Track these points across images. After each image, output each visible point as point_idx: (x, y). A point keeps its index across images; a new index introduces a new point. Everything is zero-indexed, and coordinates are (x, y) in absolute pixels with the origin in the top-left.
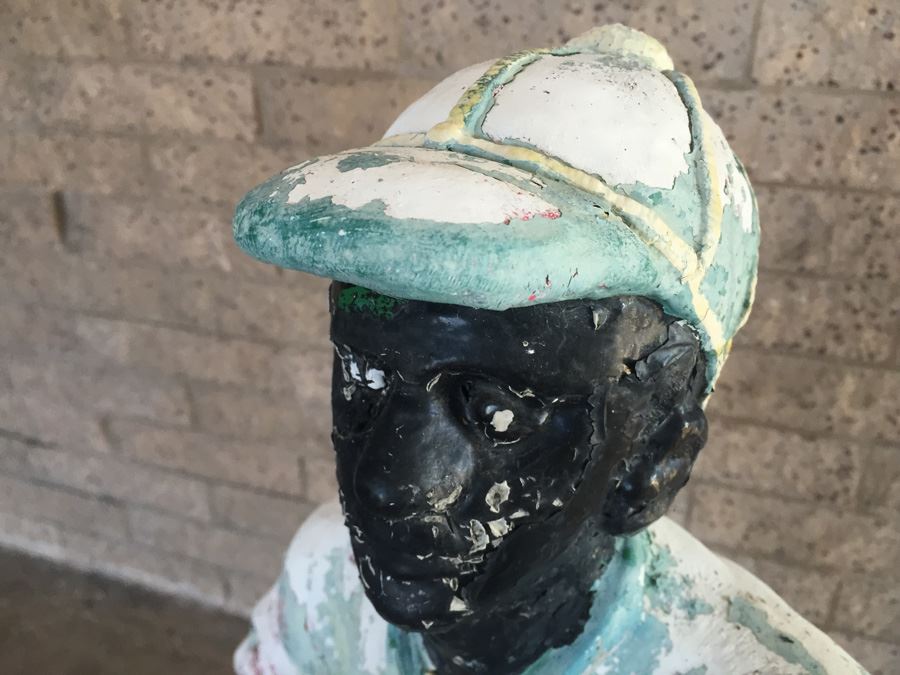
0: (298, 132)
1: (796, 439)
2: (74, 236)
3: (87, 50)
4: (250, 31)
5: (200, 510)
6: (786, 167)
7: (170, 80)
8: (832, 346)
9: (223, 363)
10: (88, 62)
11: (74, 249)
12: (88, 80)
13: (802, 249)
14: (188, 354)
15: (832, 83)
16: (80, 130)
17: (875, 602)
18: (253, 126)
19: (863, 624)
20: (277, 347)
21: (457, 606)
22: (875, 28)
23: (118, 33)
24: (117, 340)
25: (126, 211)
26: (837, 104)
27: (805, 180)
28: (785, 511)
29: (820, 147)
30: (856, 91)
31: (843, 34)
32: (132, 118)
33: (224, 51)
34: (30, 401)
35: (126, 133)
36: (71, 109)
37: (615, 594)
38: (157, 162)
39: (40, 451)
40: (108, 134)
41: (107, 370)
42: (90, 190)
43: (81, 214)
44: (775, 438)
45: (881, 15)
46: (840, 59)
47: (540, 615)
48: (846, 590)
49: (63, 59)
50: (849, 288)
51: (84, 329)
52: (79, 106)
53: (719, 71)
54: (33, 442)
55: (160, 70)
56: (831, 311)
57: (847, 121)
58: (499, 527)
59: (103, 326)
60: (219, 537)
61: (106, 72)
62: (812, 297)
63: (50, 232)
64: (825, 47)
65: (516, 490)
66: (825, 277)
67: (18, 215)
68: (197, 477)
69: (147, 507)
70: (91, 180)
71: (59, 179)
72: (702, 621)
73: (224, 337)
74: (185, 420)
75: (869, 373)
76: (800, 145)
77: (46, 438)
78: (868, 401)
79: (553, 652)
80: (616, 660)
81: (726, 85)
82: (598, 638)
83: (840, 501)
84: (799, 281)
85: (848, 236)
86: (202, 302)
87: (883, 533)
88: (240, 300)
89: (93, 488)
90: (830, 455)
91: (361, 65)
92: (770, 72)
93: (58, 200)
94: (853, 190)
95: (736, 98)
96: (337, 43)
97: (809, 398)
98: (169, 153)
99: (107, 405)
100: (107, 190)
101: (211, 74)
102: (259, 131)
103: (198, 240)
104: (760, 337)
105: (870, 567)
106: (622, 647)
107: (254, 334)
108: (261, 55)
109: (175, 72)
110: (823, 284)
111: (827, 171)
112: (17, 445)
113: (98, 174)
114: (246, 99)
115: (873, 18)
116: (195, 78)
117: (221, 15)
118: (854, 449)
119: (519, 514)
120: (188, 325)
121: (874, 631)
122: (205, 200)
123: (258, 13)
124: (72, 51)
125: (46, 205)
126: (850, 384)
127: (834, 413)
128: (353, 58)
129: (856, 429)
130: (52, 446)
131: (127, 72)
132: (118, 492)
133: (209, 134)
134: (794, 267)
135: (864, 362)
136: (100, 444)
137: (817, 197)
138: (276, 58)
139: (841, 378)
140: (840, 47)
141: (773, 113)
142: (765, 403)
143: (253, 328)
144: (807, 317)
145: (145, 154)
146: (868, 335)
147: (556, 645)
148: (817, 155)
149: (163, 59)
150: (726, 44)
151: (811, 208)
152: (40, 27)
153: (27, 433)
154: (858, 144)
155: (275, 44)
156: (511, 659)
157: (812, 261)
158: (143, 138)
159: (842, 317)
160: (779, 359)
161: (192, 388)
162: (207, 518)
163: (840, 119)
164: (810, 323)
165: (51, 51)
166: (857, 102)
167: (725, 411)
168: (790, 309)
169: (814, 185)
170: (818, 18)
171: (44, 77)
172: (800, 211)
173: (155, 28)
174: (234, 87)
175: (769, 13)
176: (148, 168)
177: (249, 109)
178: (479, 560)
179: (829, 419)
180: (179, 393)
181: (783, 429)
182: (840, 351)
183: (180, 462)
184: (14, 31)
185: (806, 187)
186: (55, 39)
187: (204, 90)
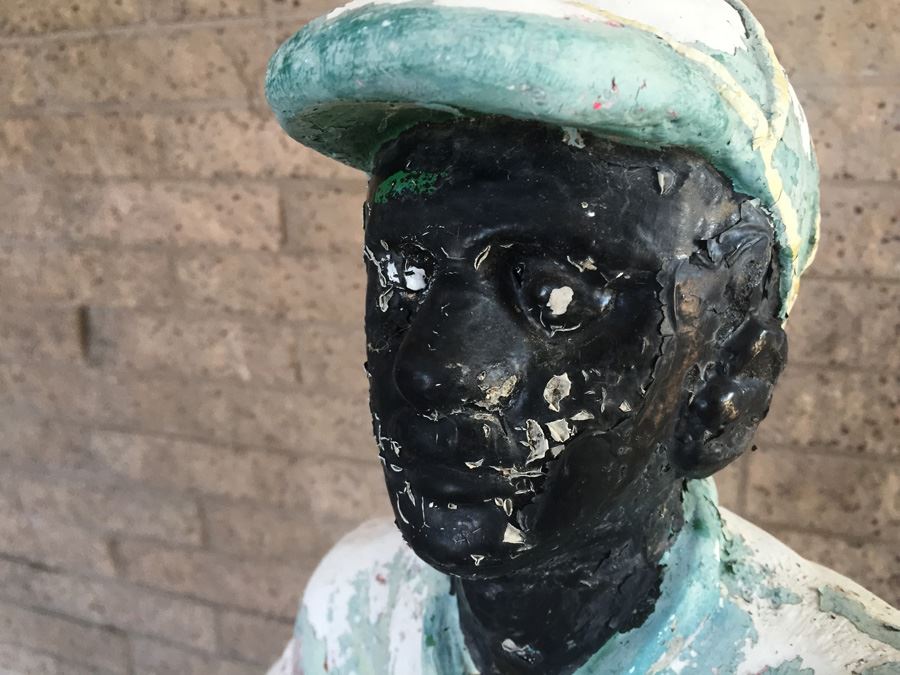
0: (320, 240)
1: (842, 546)
2: (95, 350)
3: (122, 170)
4: (279, 149)
5: (206, 641)
7: (199, 196)
8: (871, 443)
9: (236, 477)
10: (120, 180)
11: (96, 362)
12: (119, 198)
13: (831, 342)
14: (202, 467)
15: (847, 176)
16: (109, 246)
18: (278, 236)
20: (294, 457)
21: (512, 536)
22: (886, 123)
23: (152, 153)
24: (131, 455)
25: (148, 322)
26: (854, 195)
27: (829, 272)
29: (840, 238)
30: (872, 182)
31: (854, 129)
32: (160, 232)
33: (252, 166)
34: (39, 523)
35: (153, 247)
36: (101, 225)
37: (688, 567)
38: (182, 274)
39: (44, 575)
40: (137, 248)
41: (120, 487)
42: (115, 303)
43: (103, 327)
44: (819, 544)
45: (889, 109)
46: (853, 153)
47: (603, 585)
49: (98, 179)
50: (883, 381)
51: (98, 443)
52: (111, 223)
54: (38, 567)
55: (190, 186)
56: (866, 406)
57: (866, 211)
58: (560, 430)
59: (118, 440)
60: (226, 670)
61: (139, 190)
62: (846, 391)
63: (72, 346)
64: (837, 141)
65: (578, 385)
66: (858, 369)
67: (42, 329)
68: (204, 602)
69: (150, 636)
70: (116, 293)
71: (86, 293)
72: (789, 611)
73: (240, 449)
74: (195, 539)
77: (51, 562)
79: (620, 637)
80: (693, 654)
82: (672, 617)
84: (831, 375)
85: (877, 327)
86: (220, 412)
88: (258, 410)
89: (96, 617)
90: (879, 562)
93: (83, 314)
94: (879, 280)
97: (852, 500)
98: (195, 265)
99: (116, 524)
100: (132, 302)
101: (239, 189)
102: (284, 241)
103: (219, 349)
104: (795, 434)
106: (699, 638)
107: (271, 445)
108: (288, 170)
109: (204, 188)
110: (856, 377)
111: (849, 262)
112: (21, 570)
113: (124, 287)
114: (272, 210)
115: (882, 111)
116: (224, 193)
117: (251, 134)
119: (582, 416)
120: (204, 436)
122: (228, 310)
124: (107, 171)
125: (72, 318)
126: (894, 483)
127: (879, 515)
130: (57, 570)
131: (158, 189)
132: (121, 620)
133: (235, 246)
134: (825, 360)
136: (106, 568)
137: (843, 288)
138: (302, 172)
139: (884, 476)
140: (851, 141)
142: (805, 507)
143: (270, 438)
144: (843, 411)
145: (172, 267)
147: (624, 629)
148: (838, 246)
149: (194, 176)
151: (837, 301)
152: (77, 150)
153: (33, 558)
154: (879, 233)
155: (302, 158)
156: (571, 644)
157: (843, 353)
158: (170, 251)
159: (879, 411)
160: (816, 458)
161: (204, 503)
162: (212, 648)
163: (858, 210)
164: (847, 418)
165: (87, 170)
166: (875, 193)
168: (823, 403)
169: (838, 276)
170: (828, 114)
171: (78, 196)
172: (825, 303)
173: (188, 147)
174: (261, 200)
176: (173, 279)
177: (275, 220)
178: (537, 473)
179: (875, 522)
180: (191, 510)
181: (827, 534)
182: (881, 448)
183: (188, 586)
184: (53, 154)
185: (830, 279)
186: (91, 160)
187: (232, 204)
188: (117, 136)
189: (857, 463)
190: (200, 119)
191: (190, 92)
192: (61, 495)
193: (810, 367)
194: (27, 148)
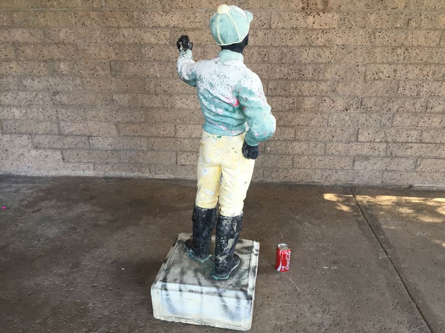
1: (284, 98)
3: (127, 25)
4: (170, 20)
5: (144, 148)
6: (278, 43)
9: (155, 102)
10: (126, 28)
11: (114, 76)
12: (125, 32)
13: (282, 59)
15: (284, 28)
16: (122, 44)
17: (302, 133)
19: (301, 139)
20: (171, 95)
25: (132, 64)
26: (285, 31)
28: (284, 115)
29: (283, 39)
31: (285, 19)
32: (137, 41)
33: (163, 25)
35: (135, 44)
36: (119, 39)
38: (143, 51)
40: (129, 45)
41: (121, 108)
44: (281, 98)
46: (284, 24)
48: (297, 131)
50: (290, 65)
51: (116, 97)
52: (123, 39)
53: (265, 26)
55: (146, 29)
56: (288, 70)
57: (287, 34)
59: (121, 96)
60: (149, 154)
61: (131, 30)
62: (284, 68)
64: (282, 21)
67: (98, 68)
68: (144, 137)
70: (123, 56)
73: (157, 95)
75: (295, 82)
76: (280, 39)
77: (94, 134)
78: (296, 88)
81: (266, 29)
83: (293, 110)
84: (282, 65)
85: (289, 56)
87: (302, 115)
88: (162, 84)
89: (110, 148)
90: (291, 100)
91: (196, 27)
92: (273, 26)
94: (289, 47)
95: (268, 31)
96: (190, 23)
97: (286, 89)
98: (146, 49)
100: (127, 59)
101: (159, 30)
103: (152, 70)
105: (300, 124)
108: (173, 25)
109: (150, 30)
110: (286, 65)
111: (284, 44)
113: (125, 55)
114: (168, 35)
116: (155, 31)
117: (163, 17)
118: (294, 98)
120: (147, 92)
121: (303, 140)
122: (155, 60)
123: (172, 16)
124: (122, 26)
126: (292, 85)
127: (290, 91)
128: (194, 26)
129: (294, 94)
131: (137, 30)
132: (117, 147)
133: (158, 44)
135: (294, 79)
136: (114, 132)
137: (283, 49)
138: (176, 26)
141: (275, 34)
142: (278, 91)
143: (165, 91)
145: (140, 49)
146: (294, 74)
148: (282, 41)
149: (147, 27)
150: (266, 22)
152: (113, 19)
154: (289, 38)
155: (176, 23)
157: (284, 61)
158: (140, 45)
159: (290, 72)
160: (280, 81)
162: (146, 149)
163: (285, 34)
164: (285, 73)
165: (116, 25)
166: (288, 31)
167: (271, 94)
168: (281, 70)
169: (282, 46)
170: (280, 16)
171: (111, 32)
172: (281, 52)
173: (146, 20)
174: (166, 33)
175: (273, 16)
181: (282, 96)
182: (290, 78)
183: (140, 134)
184: (105, 21)
185: (281, 47)
186: (118, 22)
187: (157, 33)
188: (125, 16)
189: (286, 82)
190: (150, 13)
191: (147, 7)
192: (101, 114)
193: (278, 64)
194: (97, 19)
